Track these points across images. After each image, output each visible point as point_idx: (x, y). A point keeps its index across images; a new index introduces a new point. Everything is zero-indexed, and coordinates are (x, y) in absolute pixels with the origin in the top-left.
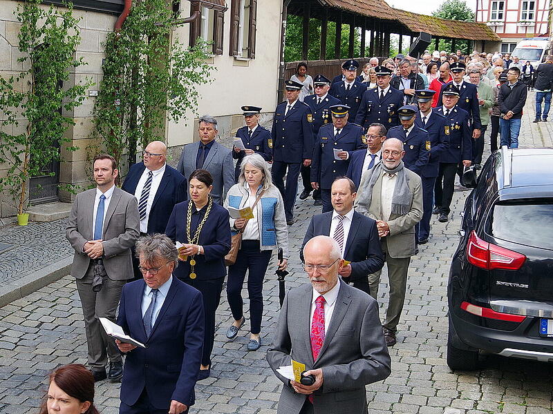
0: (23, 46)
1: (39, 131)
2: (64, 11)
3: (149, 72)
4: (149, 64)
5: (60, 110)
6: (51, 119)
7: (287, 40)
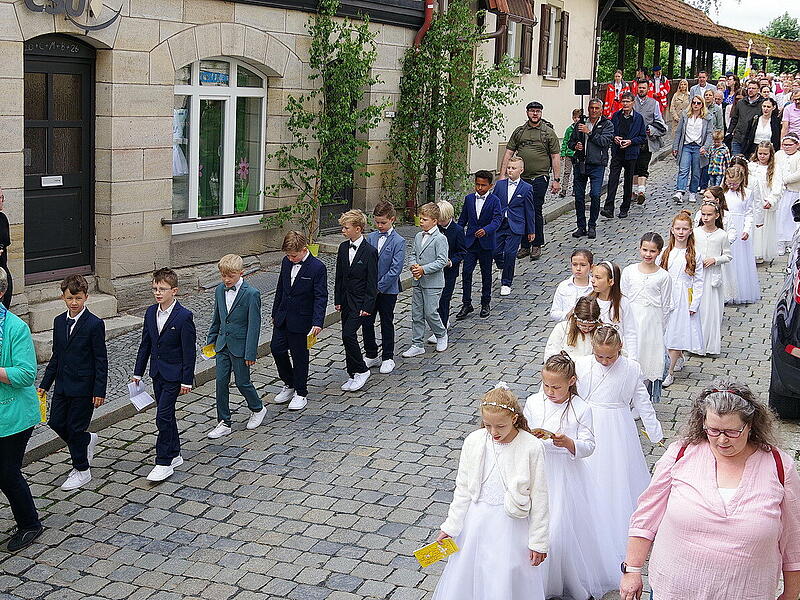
0: (314, 62)
1: (331, 154)
2: (359, 24)
3: (450, 92)
4: (450, 82)
5: (354, 132)
6: (344, 142)
7: (601, 59)
